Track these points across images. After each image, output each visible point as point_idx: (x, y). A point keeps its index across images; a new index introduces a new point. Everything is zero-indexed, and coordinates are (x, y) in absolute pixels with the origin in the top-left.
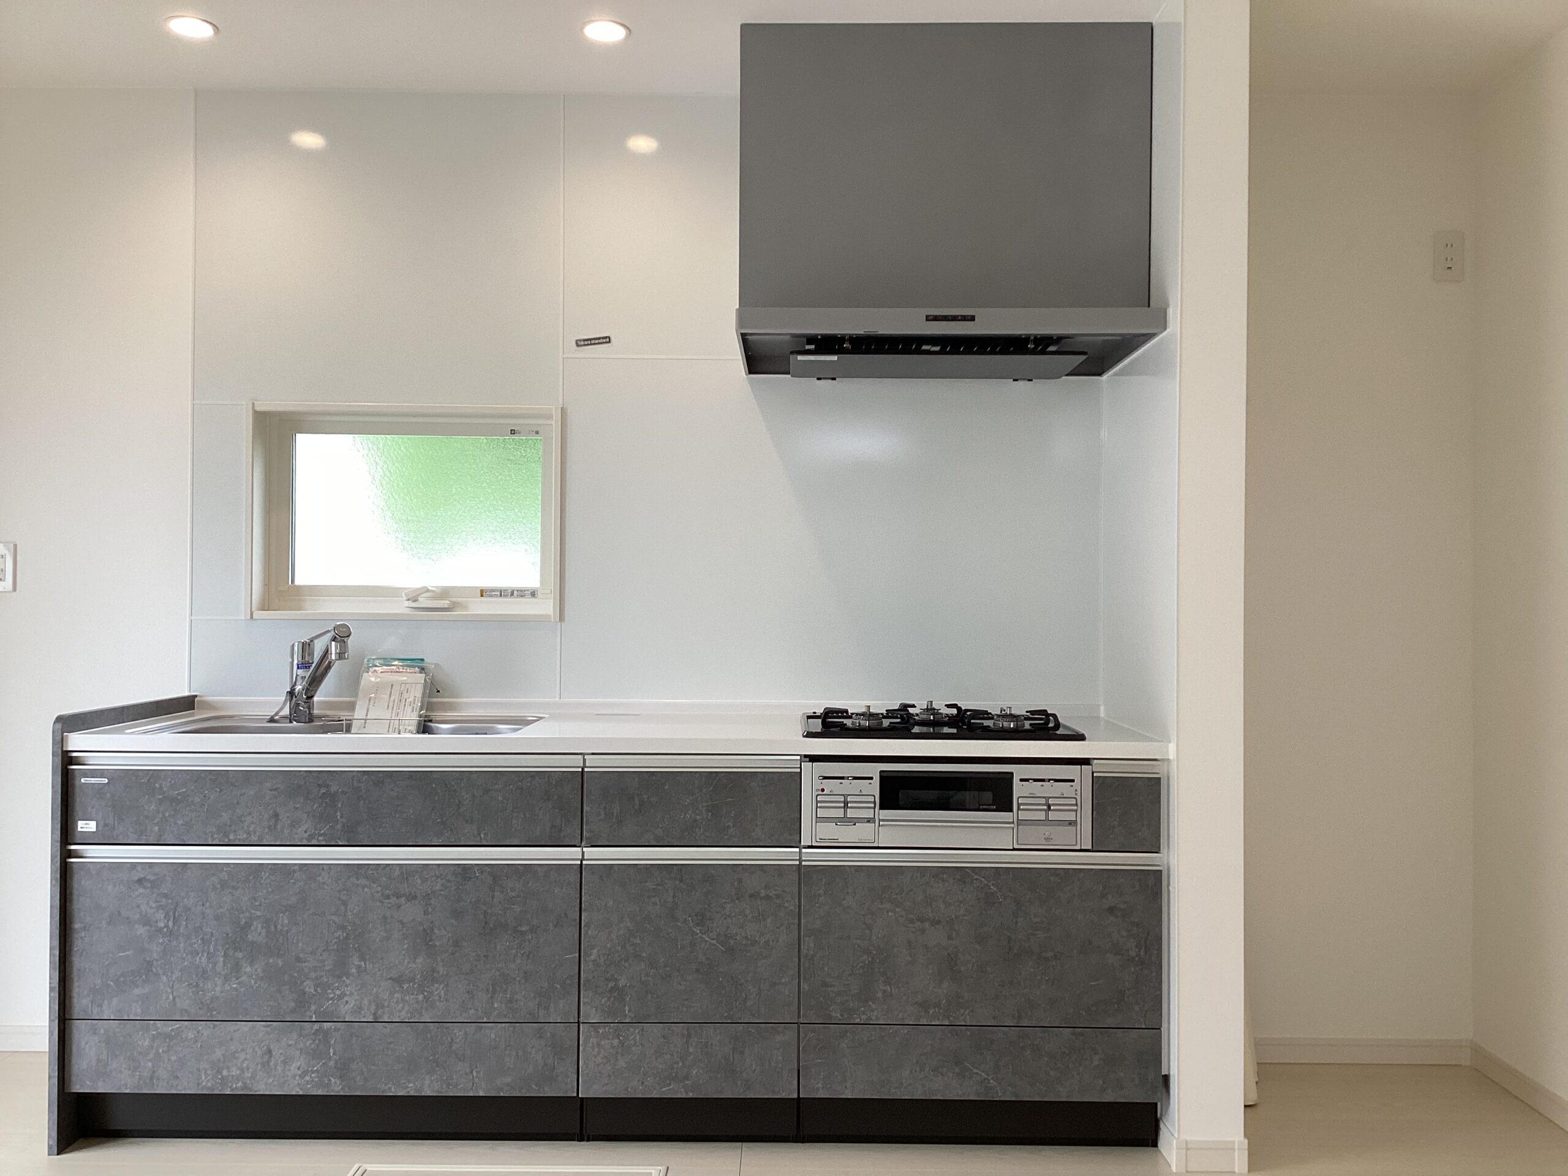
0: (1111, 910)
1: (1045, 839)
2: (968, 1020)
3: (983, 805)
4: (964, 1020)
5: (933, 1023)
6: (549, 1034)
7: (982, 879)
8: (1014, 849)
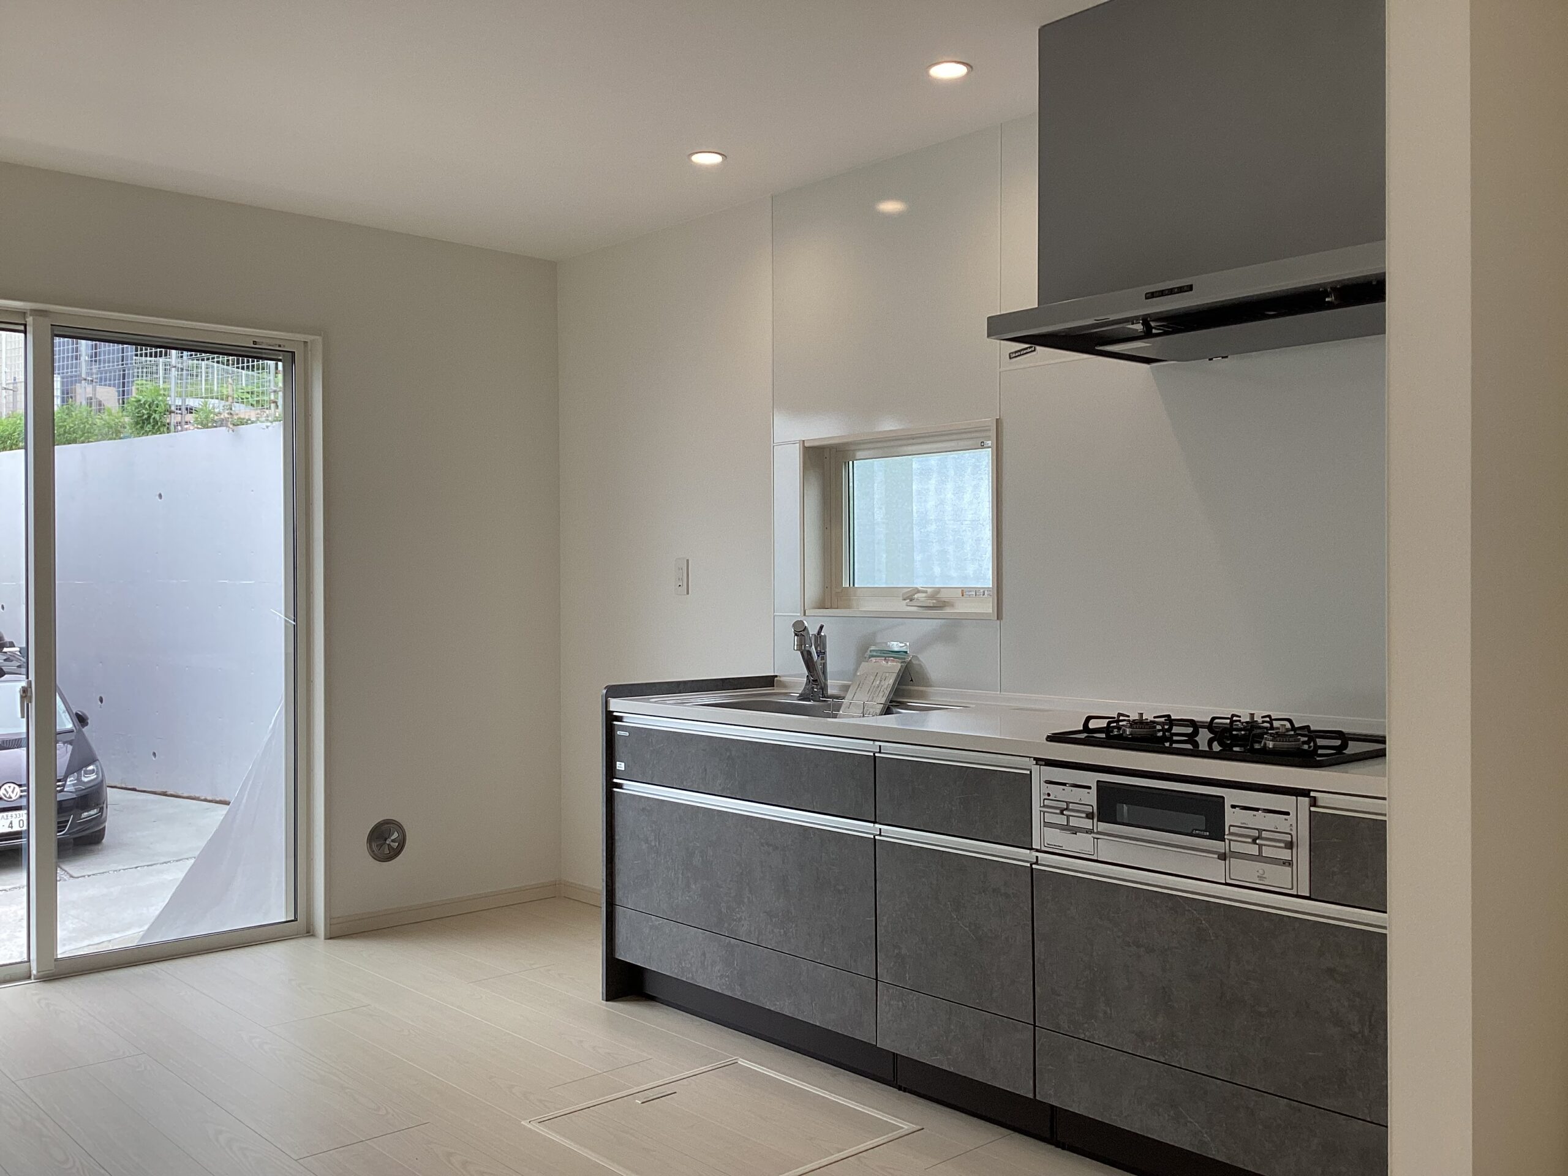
0: (1331, 971)
1: (1258, 877)
2: (1183, 1062)
3: (1196, 830)
4: (1179, 1061)
5: (1149, 1057)
6: (857, 985)
7: (1193, 911)
8: (1226, 884)
